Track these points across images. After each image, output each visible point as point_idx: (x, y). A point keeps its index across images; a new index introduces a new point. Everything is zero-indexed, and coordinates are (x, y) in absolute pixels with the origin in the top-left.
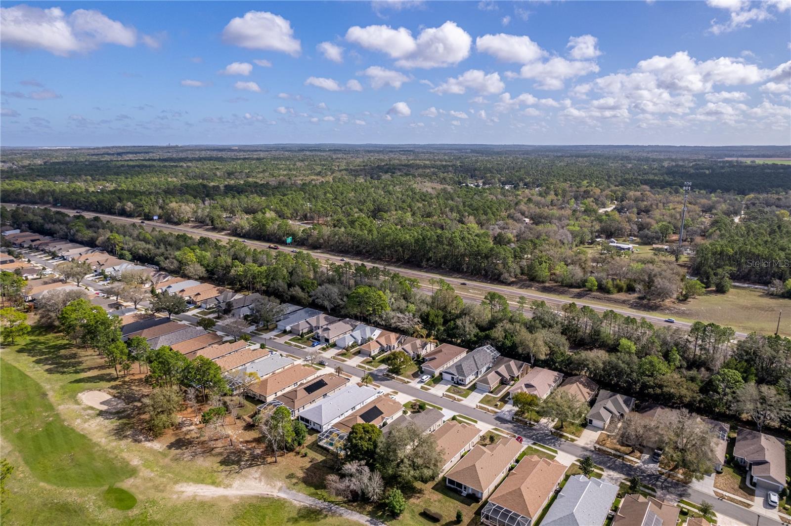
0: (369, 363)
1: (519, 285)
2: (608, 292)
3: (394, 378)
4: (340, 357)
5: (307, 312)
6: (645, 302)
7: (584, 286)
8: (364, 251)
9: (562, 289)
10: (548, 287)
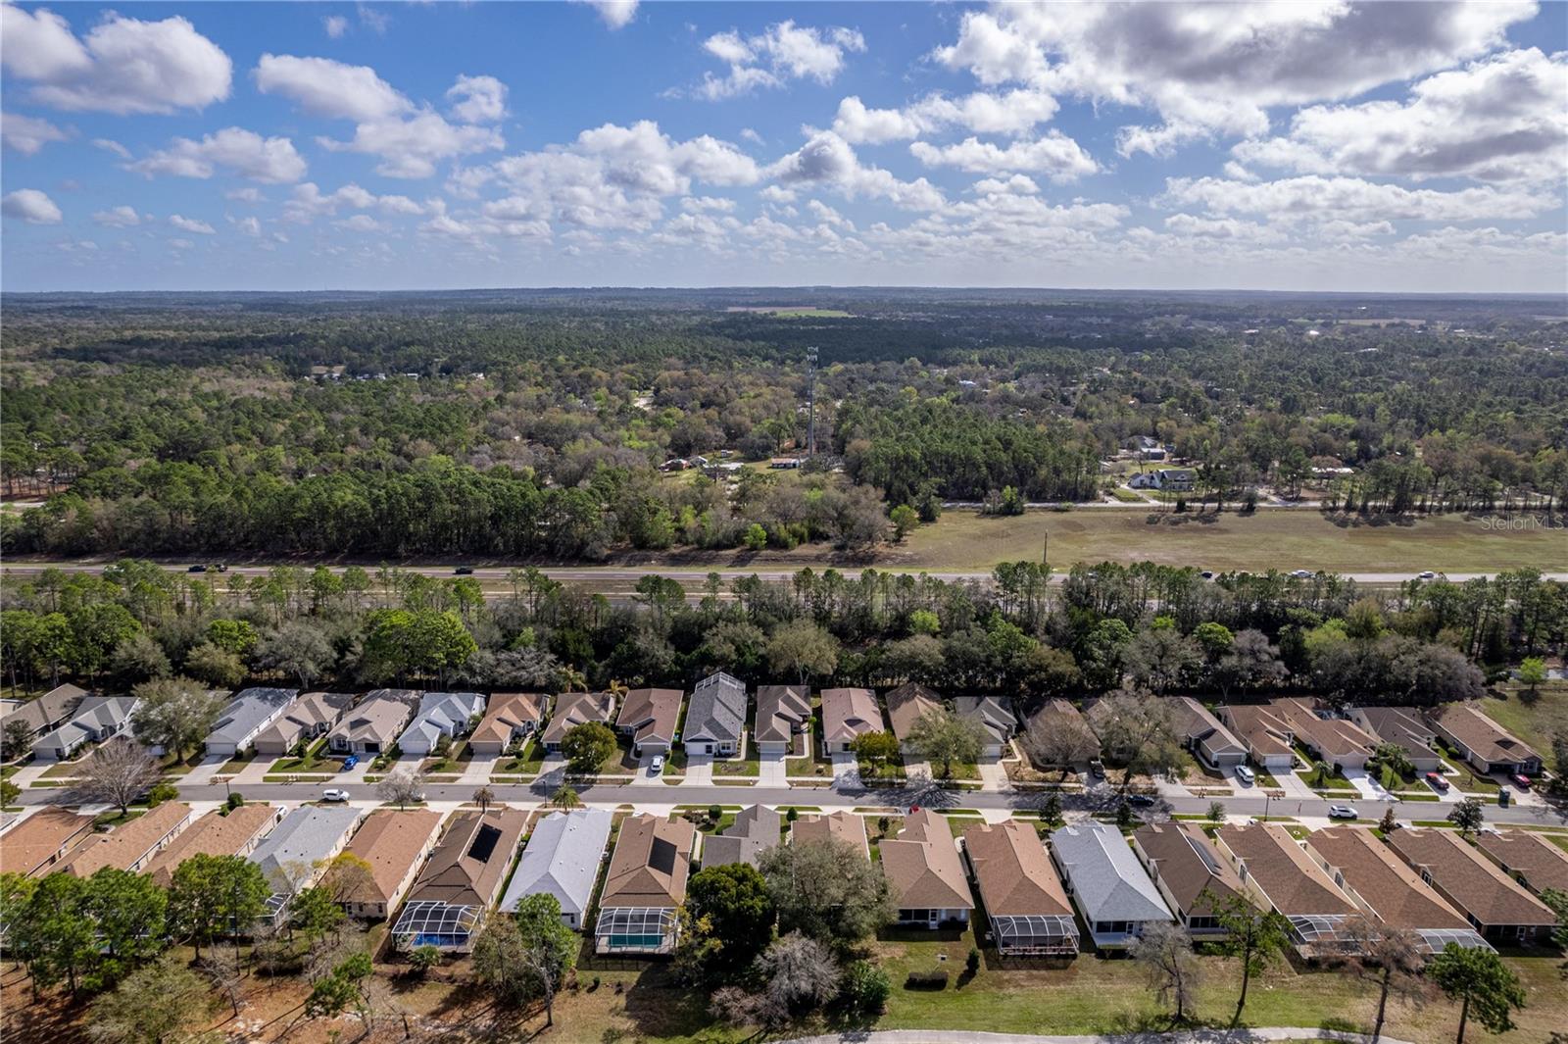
0: (511, 767)
1: (624, 560)
2: (785, 546)
3: (593, 781)
4: (434, 774)
5: (263, 698)
6: (848, 552)
7: (743, 543)
8: (232, 542)
9: (706, 554)
10: (680, 555)
